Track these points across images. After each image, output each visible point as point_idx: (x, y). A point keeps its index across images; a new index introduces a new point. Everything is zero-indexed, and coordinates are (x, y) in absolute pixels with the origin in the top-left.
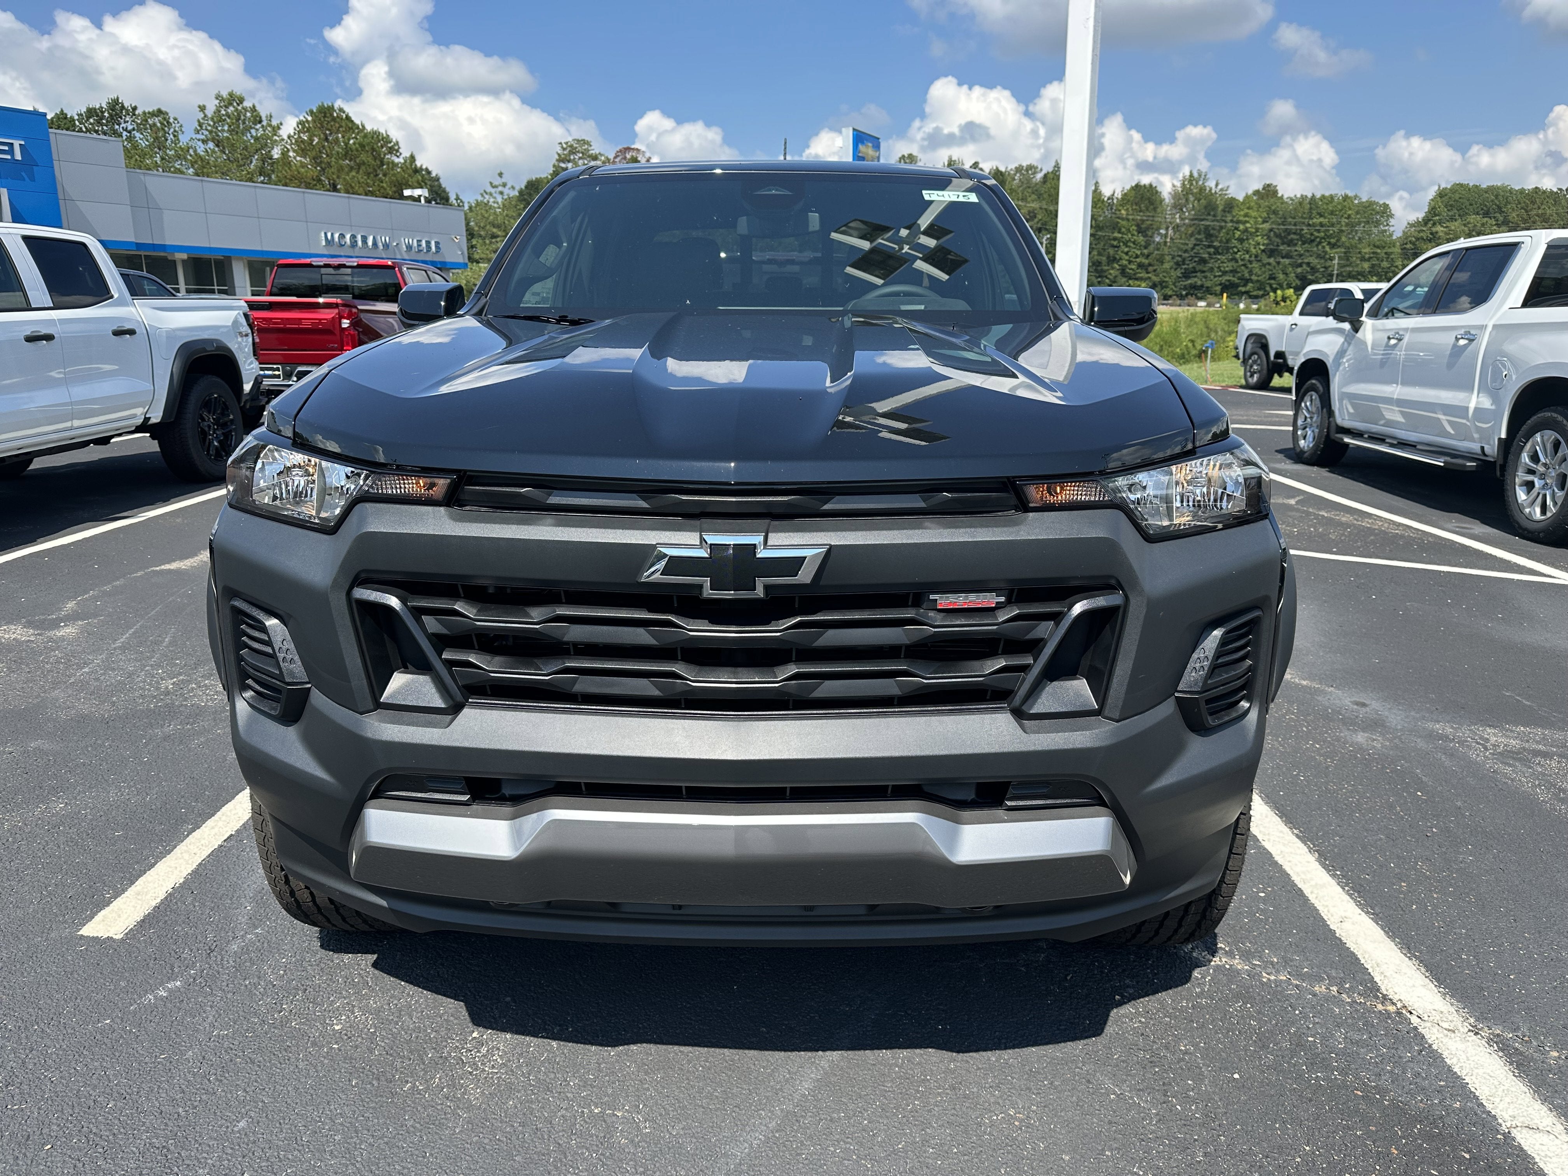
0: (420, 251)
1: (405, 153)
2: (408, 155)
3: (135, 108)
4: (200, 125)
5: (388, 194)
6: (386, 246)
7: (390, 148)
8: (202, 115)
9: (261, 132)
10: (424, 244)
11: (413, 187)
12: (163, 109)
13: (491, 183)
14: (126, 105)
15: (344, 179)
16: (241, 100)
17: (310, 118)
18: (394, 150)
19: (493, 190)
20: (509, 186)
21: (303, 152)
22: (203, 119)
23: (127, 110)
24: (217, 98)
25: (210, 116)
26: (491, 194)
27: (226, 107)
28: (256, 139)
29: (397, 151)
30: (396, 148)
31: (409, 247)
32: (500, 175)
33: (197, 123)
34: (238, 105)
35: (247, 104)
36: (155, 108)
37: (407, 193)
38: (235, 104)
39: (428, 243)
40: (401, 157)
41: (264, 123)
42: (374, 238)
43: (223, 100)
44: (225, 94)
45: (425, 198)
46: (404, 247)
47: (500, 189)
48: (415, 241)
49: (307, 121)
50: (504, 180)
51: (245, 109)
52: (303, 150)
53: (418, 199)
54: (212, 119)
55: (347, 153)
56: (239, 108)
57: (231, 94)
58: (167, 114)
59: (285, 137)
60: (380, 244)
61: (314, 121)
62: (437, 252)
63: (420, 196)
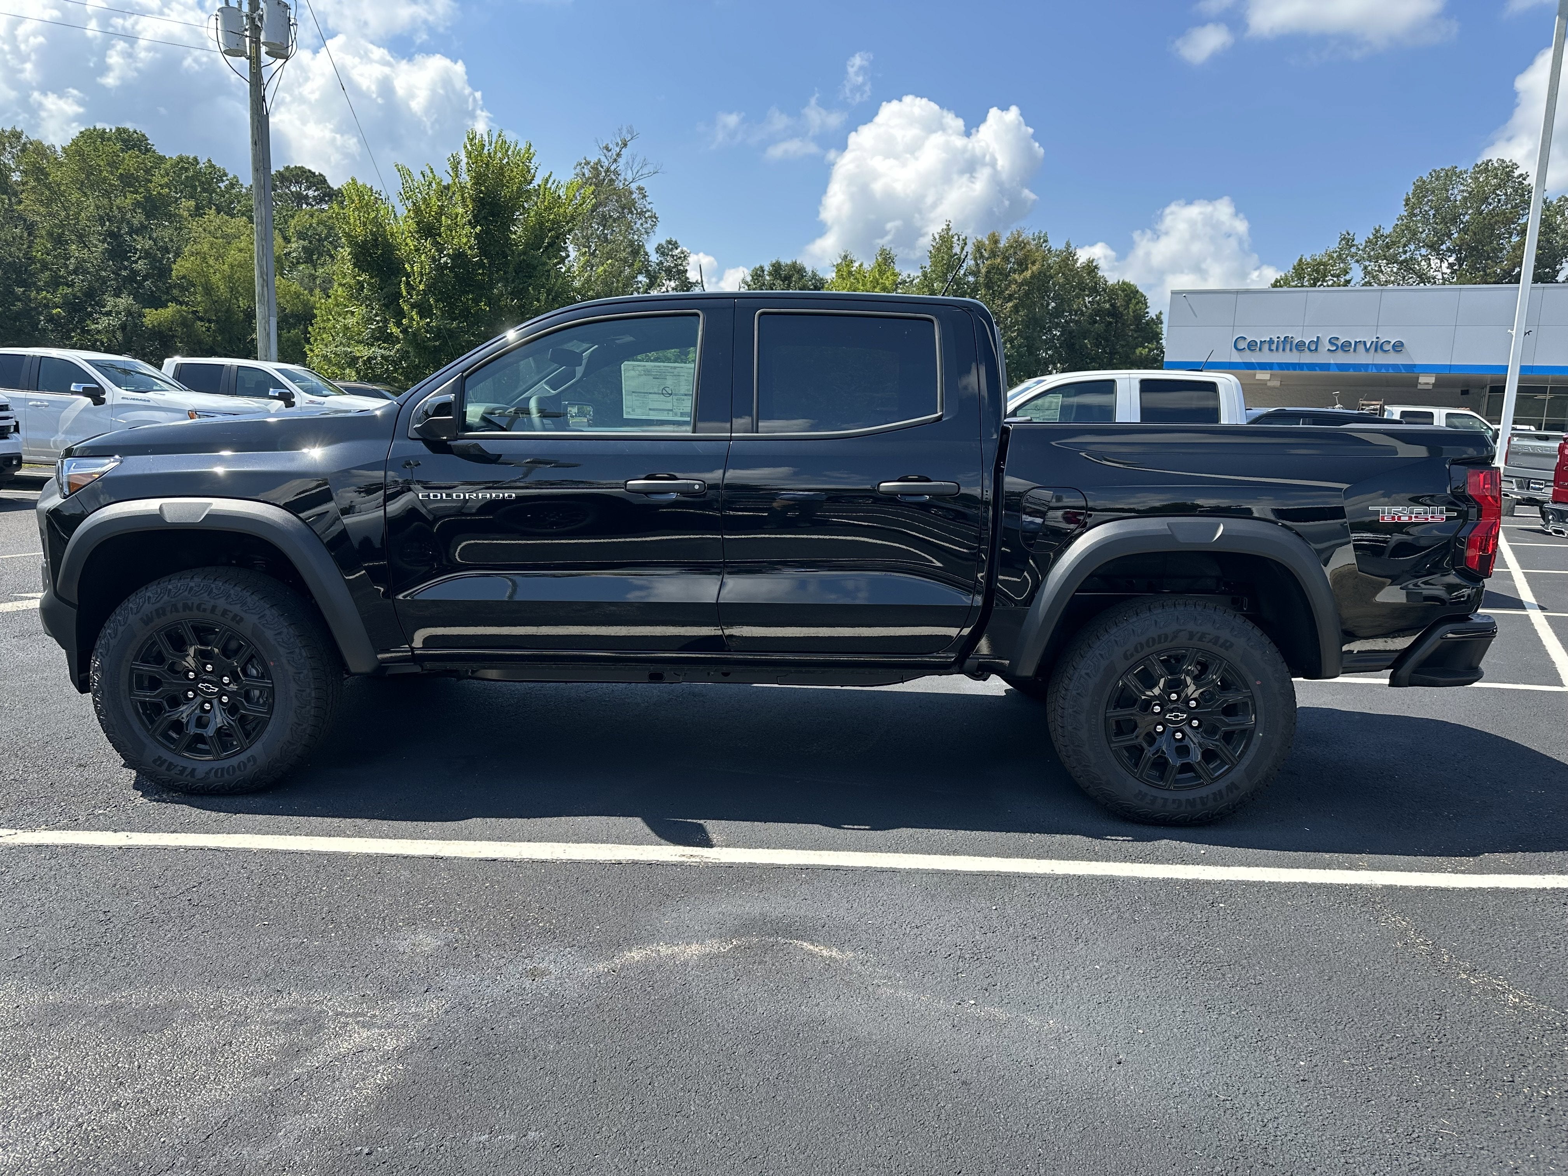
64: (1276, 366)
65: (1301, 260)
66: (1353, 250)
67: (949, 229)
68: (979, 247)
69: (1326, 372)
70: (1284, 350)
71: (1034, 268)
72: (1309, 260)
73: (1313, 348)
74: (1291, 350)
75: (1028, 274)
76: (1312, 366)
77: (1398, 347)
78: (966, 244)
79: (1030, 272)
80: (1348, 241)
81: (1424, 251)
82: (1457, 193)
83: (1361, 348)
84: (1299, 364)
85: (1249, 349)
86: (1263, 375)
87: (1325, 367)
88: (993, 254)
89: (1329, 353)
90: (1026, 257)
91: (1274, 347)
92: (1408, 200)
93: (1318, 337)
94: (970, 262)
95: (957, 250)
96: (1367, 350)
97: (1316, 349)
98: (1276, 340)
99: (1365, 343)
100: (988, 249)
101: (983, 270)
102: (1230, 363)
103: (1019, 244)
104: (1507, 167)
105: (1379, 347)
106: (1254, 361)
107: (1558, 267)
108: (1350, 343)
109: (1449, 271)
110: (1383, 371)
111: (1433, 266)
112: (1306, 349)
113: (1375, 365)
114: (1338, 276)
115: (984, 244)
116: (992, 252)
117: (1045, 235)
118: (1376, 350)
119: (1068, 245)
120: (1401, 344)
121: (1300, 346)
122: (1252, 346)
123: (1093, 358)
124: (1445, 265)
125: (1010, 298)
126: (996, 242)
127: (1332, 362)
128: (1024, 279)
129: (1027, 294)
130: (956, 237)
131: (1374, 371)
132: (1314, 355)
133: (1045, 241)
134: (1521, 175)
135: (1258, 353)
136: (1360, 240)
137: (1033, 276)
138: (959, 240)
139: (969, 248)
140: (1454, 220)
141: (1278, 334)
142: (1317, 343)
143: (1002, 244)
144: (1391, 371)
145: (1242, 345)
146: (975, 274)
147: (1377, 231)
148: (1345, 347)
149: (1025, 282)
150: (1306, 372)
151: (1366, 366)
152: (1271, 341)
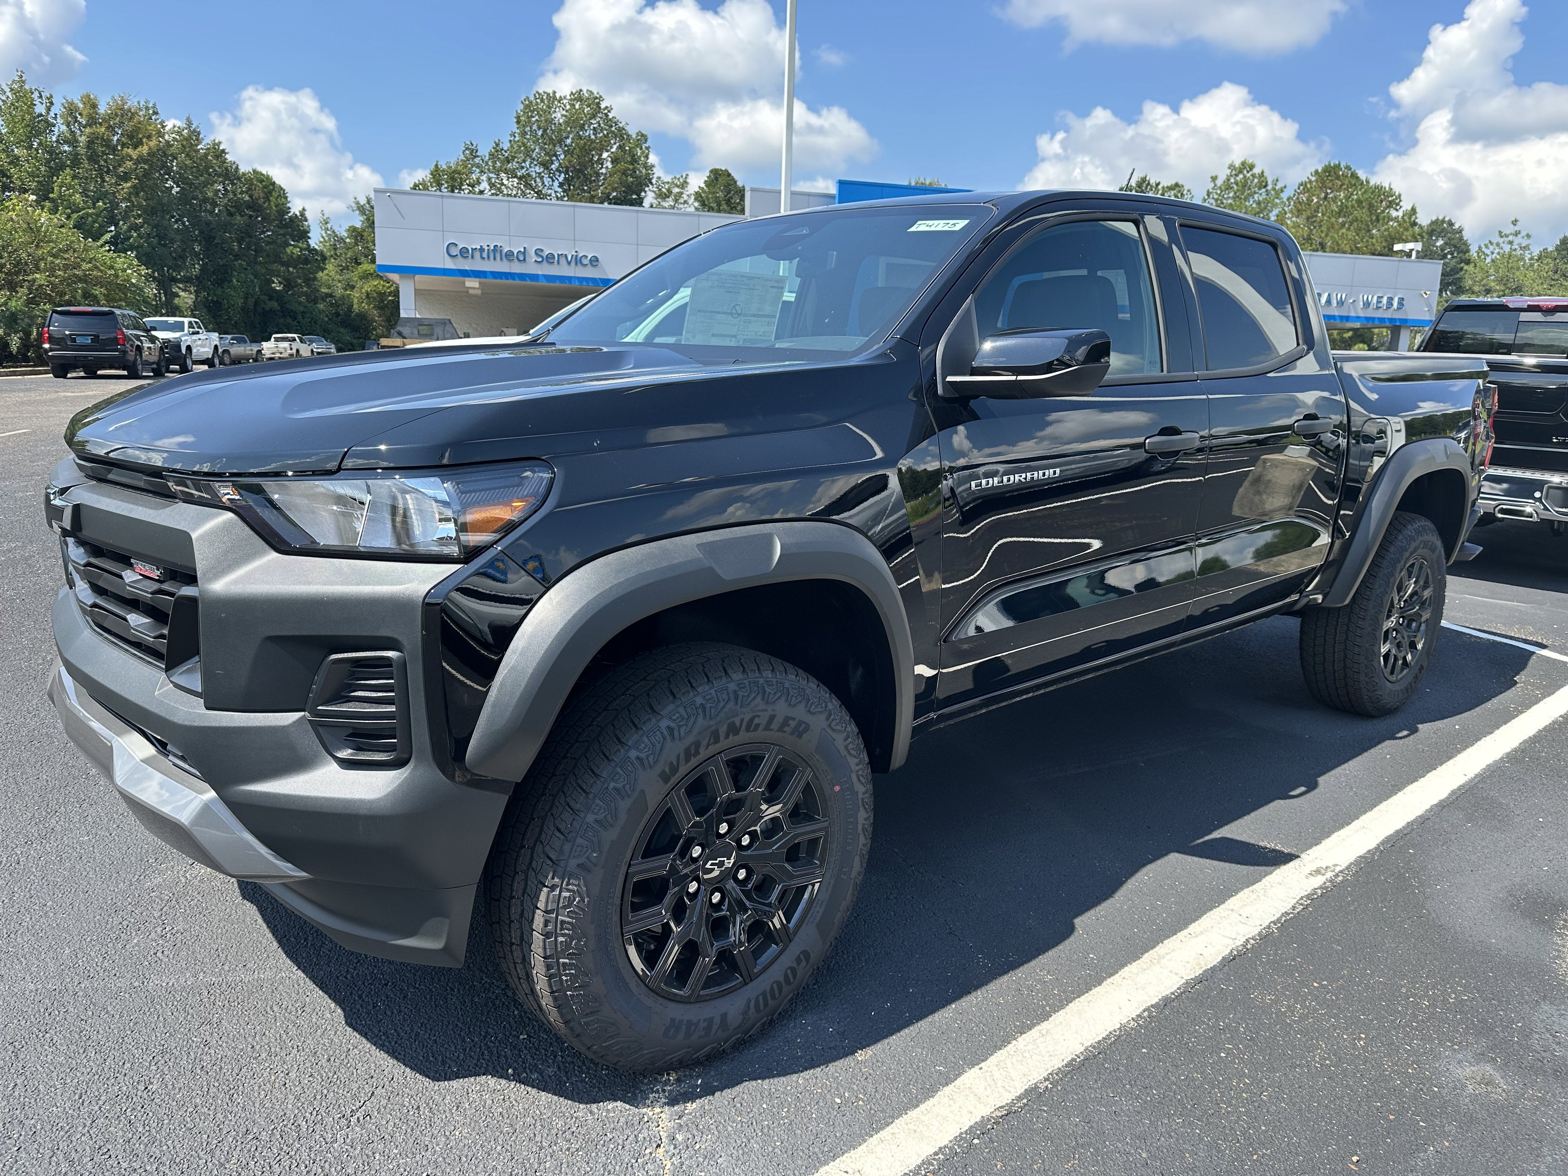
0: (1378, 308)
1: (1406, 206)
2: (1409, 208)
3: (1158, 184)
4: (1209, 194)
5: (1376, 250)
6: (1341, 303)
7: (1390, 202)
8: (1212, 185)
9: (1264, 196)
10: (1385, 300)
11: (1406, 241)
12: (1180, 183)
13: (1500, 232)
14: (1151, 182)
15: (1332, 237)
16: (1252, 167)
17: (1313, 179)
18: (1394, 202)
19: (1501, 240)
20: (1523, 233)
21: (1299, 212)
22: (1213, 189)
23: (1152, 186)
24: (1229, 168)
25: (1219, 185)
26: (1498, 245)
27: (1237, 175)
28: (1259, 203)
29: (1398, 204)
30: (1397, 201)
31: (1367, 304)
32: (1515, 222)
33: (1206, 193)
34: (1248, 172)
35: (1257, 171)
36: (1174, 183)
37: (1397, 247)
38: (1245, 172)
39: (1390, 299)
40: (1402, 210)
41: (1269, 187)
42: (1329, 295)
43: (1235, 169)
44: (1237, 164)
45: (1418, 252)
46: (1361, 303)
47: (1511, 238)
48: (1375, 298)
49: (1310, 182)
50: (1517, 228)
51: (1253, 176)
52: (1298, 211)
53: (1409, 255)
54: (1220, 188)
55: (1341, 211)
56: (1248, 175)
57: (1243, 163)
58: (1183, 186)
59: (1285, 200)
60: (1335, 301)
61: (1316, 181)
62: (1398, 309)
63: (1411, 250)
64: (489, 275)
65: (436, 166)
66: (477, 160)
67: (23, 82)
68: (71, 111)
69: (533, 283)
70: (495, 259)
71: (152, 144)
72: (444, 167)
73: (522, 258)
74: (501, 259)
75: (144, 150)
76: (522, 276)
77: (595, 261)
78: (52, 103)
79: (146, 147)
80: (473, 152)
81: (537, 169)
82: (559, 116)
83: (563, 260)
84: (510, 273)
85: (462, 255)
86: (472, 283)
87: (534, 277)
88: (93, 121)
89: (536, 264)
90: (137, 130)
91: (485, 255)
92: (518, 117)
93: (525, 248)
94: (60, 128)
95: (40, 109)
96: (569, 263)
97: (524, 260)
98: (486, 248)
99: (566, 256)
100: (84, 113)
101: (83, 139)
102: (444, 269)
103: (122, 114)
104: (596, 98)
105: (578, 261)
106: (467, 268)
107: (643, 194)
108: (554, 255)
109: (560, 190)
110: (584, 283)
111: (546, 183)
112: (515, 260)
113: (578, 278)
114: (473, 186)
115: (77, 109)
116: (93, 118)
117: (154, 106)
118: (576, 264)
119: (189, 123)
120: (597, 260)
121: (509, 255)
122: (464, 252)
123: (237, 255)
124: (556, 184)
125: (126, 177)
126: (94, 106)
127: (540, 273)
128: (139, 156)
129: (147, 174)
130: (36, 94)
131: (577, 283)
132: (524, 265)
133: (155, 113)
134: (607, 107)
135: (470, 259)
136: (484, 151)
137: (151, 154)
138: (41, 97)
139: (57, 109)
140: (561, 141)
141: (488, 242)
142: (524, 253)
143: (102, 109)
144: (591, 284)
145: (454, 251)
146: (72, 141)
147: (497, 145)
148: (550, 259)
149: (140, 160)
150: (518, 282)
151: (570, 279)
152: (482, 250)
